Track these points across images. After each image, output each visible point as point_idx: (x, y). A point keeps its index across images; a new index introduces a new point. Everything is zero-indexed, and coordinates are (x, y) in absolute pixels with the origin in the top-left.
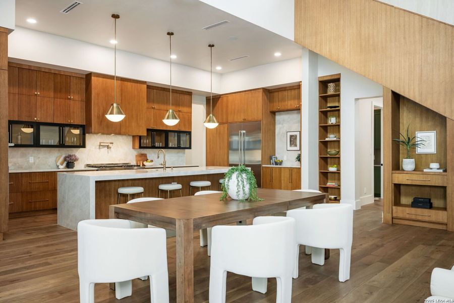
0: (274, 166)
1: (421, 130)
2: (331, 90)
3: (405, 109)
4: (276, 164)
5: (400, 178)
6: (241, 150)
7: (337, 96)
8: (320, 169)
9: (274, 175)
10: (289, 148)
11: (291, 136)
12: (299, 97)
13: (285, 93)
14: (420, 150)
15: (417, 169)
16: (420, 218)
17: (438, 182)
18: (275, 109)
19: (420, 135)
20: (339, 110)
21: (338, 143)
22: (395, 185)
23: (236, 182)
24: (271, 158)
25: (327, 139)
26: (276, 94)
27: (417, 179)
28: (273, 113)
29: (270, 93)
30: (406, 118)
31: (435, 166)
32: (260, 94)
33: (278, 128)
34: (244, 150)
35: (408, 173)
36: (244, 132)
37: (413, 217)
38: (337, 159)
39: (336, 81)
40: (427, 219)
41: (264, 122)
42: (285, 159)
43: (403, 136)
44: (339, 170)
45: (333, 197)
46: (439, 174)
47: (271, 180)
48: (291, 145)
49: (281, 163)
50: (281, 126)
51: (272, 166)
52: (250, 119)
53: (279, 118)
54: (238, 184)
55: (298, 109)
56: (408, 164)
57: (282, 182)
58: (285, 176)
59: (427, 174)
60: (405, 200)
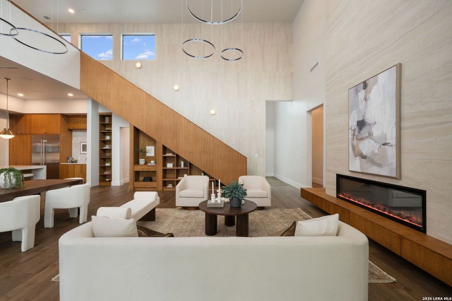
0: (71, 164)
1: (148, 145)
2: (107, 121)
3: (142, 135)
4: (72, 162)
5: (138, 168)
6: (42, 153)
7: (110, 125)
8: (100, 164)
9: (69, 169)
10: (82, 152)
11: (83, 145)
12: (86, 122)
13: (79, 119)
14: (148, 155)
15: (146, 163)
16: (146, 186)
17: (153, 169)
18: (71, 128)
19: (148, 148)
20: (111, 132)
21: (110, 150)
22: (136, 172)
23: (4, 178)
24: (68, 159)
25: (104, 148)
26: (72, 118)
27: (145, 168)
28: (71, 130)
29: (67, 118)
30: (142, 139)
31: (153, 162)
32: (59, 117)
33: (74, 140)
34: (45, 152)
35: (142, 165)
36: (46, 141)
37: (143, 186)
38: (110, 159)
39: (110, 116)
40: (149, 186)
41: (62, 136)
42: (79, 158)
43: (141, 147)
44: (111, 165)
45: (108, 180)
46: (154, 166)
47: (67, 173)
48: (83, 150)
49: (76, 162)
50: (76, 138)
51: (69, 164)
52: (50, 132)
53: (74, 133)
54: (5, 179)
55: (85, 130)
56: (142, 161)
57: (76, 173)
58: (77, 170)
59: (150, 166)
60: (141, 178)
